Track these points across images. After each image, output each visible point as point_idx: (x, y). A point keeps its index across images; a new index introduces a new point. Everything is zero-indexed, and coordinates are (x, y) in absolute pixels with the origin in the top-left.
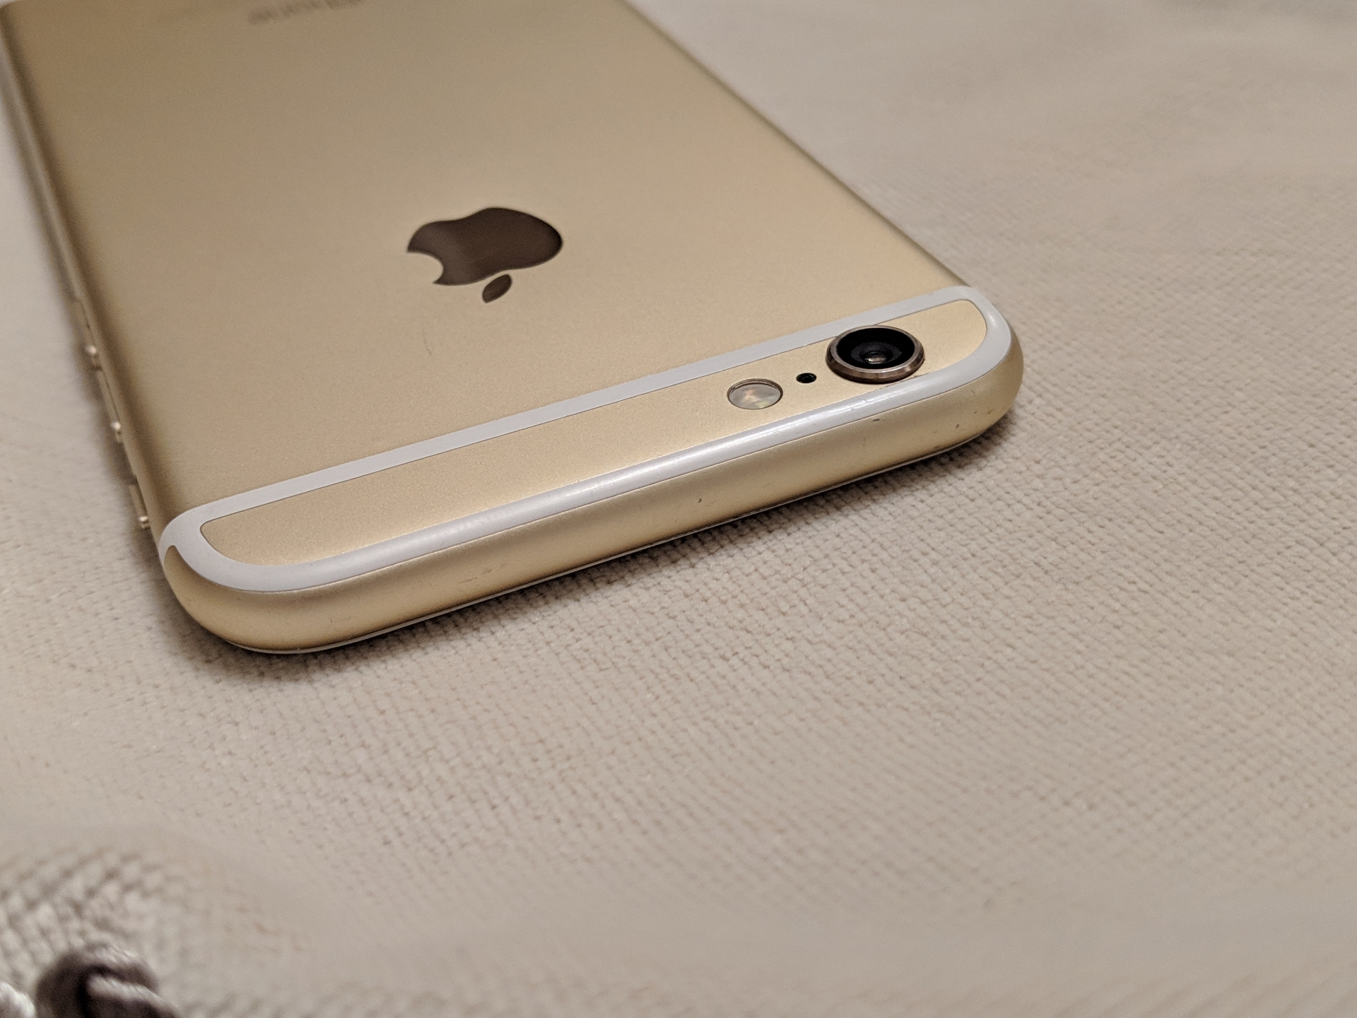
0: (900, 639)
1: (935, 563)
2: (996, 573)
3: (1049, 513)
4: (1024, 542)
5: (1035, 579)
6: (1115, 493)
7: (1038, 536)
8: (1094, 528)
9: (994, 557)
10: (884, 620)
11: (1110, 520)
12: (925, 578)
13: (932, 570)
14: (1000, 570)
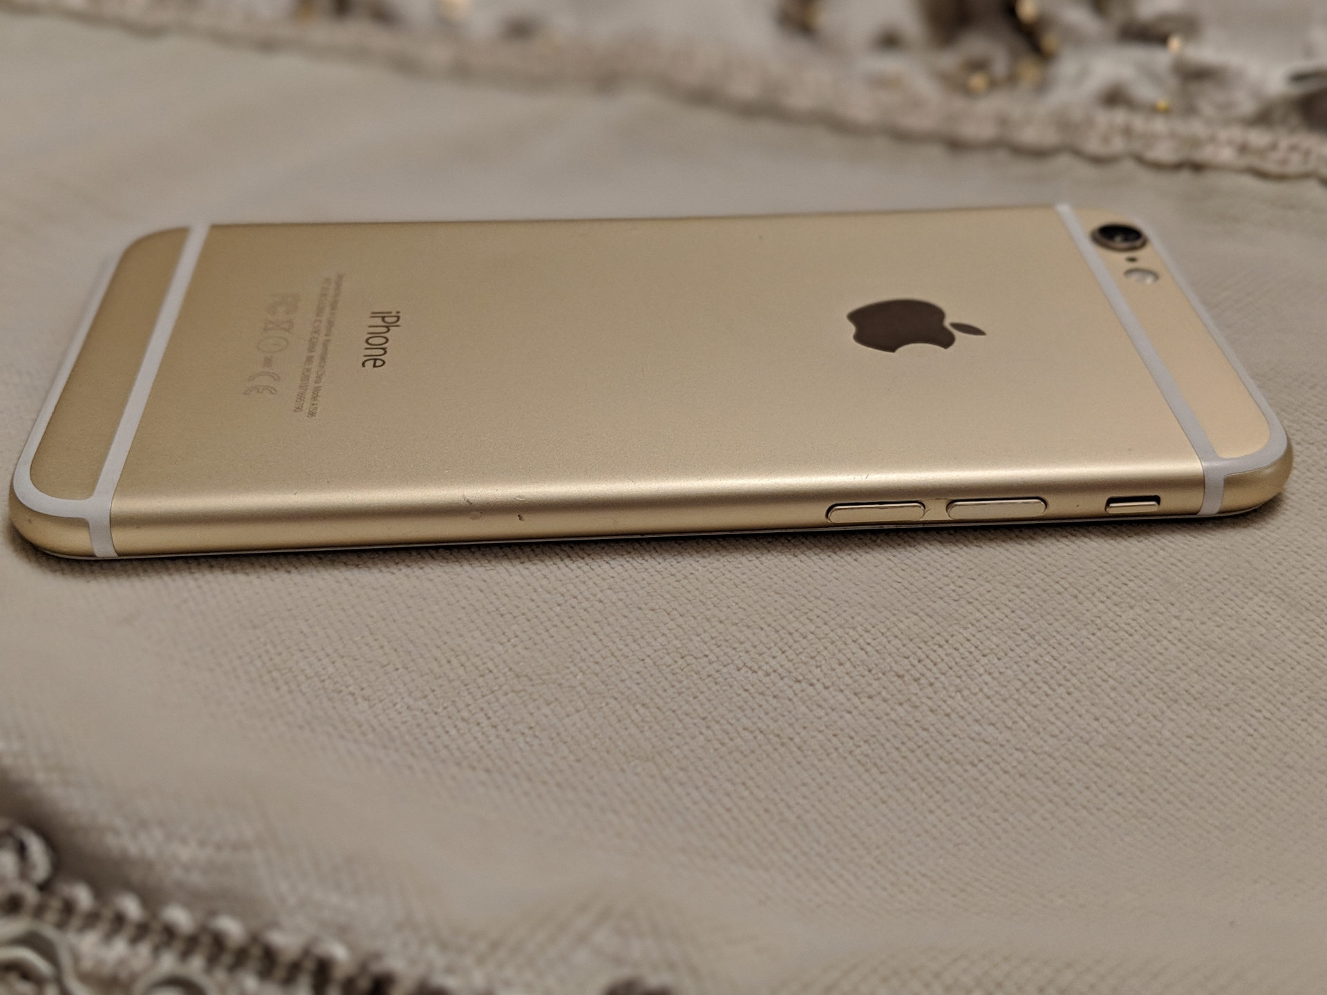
0: (1101, 752)
1: (1114, 689)
2: (1159, 698)
3: (1188, 648)
4: (1175, 672)
5: (1189, 704)
6: (1233, 634)
7: (1184, 668)
8: (1222, 663)
9: (1156, 685)
10: (1087, 737)
11: (1233, 656)
12: (1108, 701)
13: (1113, 694)
14: (1161, 696)
